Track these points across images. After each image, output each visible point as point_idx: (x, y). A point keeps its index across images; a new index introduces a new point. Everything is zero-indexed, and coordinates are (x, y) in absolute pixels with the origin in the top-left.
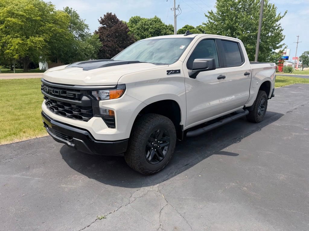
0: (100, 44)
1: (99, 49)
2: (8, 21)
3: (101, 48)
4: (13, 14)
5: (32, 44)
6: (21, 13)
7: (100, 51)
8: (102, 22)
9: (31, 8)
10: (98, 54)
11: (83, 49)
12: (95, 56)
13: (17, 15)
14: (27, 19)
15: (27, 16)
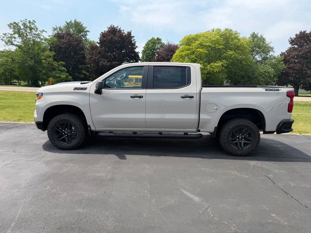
0: (282, 66)
1: (281, 72)
2: (198, 51)
3: (283, 71)
4: (202, 45)
5: (211, 69)
6: (207, 44)
7: (282, 73)
8: (292, 42)
9: (217, 39)
10: (279, 77)
11: (262, 73)
12: (275, 79)
13: (205, 46)
14: (212, 48)
15: (213, 46)
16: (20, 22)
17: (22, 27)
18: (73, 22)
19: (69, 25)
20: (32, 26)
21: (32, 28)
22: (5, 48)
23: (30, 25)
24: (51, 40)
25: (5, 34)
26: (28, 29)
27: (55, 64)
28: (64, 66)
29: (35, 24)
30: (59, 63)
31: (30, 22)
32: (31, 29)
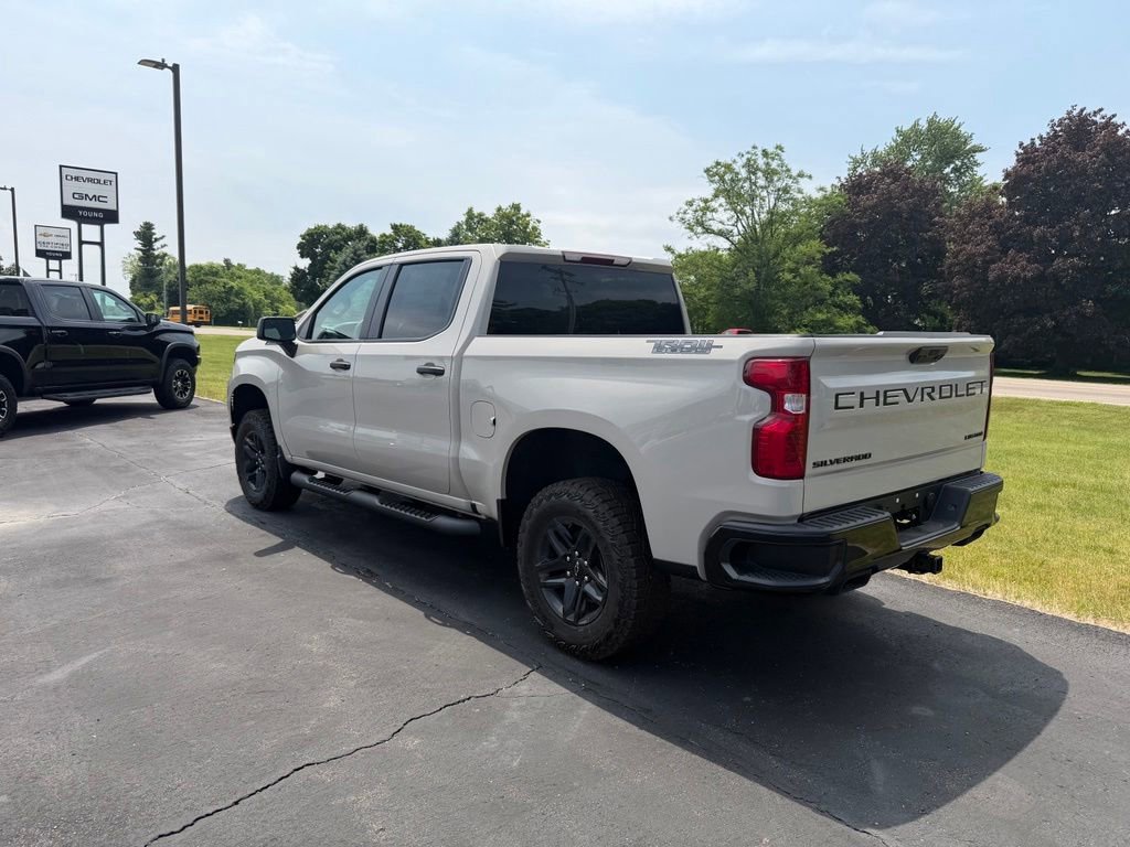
16: (738, 159)
17: (743, 173)
18: (924, 125)
19: (908, 140)
20: (774, 165)
21: (775, 172)
22: (689, 243)
23: (767, 164)
24: (825, 202)
25: (690, 204)
26: (760, 174)
27: (825, 284)
28: (855, 289)
29: (784, 156)
30: (840, 277)
31: (765, 153)
32: (769, 174)
